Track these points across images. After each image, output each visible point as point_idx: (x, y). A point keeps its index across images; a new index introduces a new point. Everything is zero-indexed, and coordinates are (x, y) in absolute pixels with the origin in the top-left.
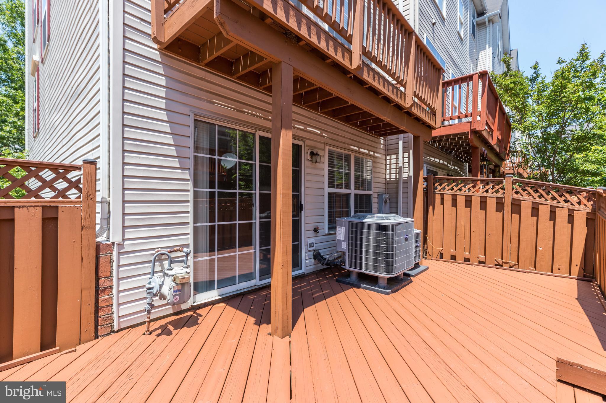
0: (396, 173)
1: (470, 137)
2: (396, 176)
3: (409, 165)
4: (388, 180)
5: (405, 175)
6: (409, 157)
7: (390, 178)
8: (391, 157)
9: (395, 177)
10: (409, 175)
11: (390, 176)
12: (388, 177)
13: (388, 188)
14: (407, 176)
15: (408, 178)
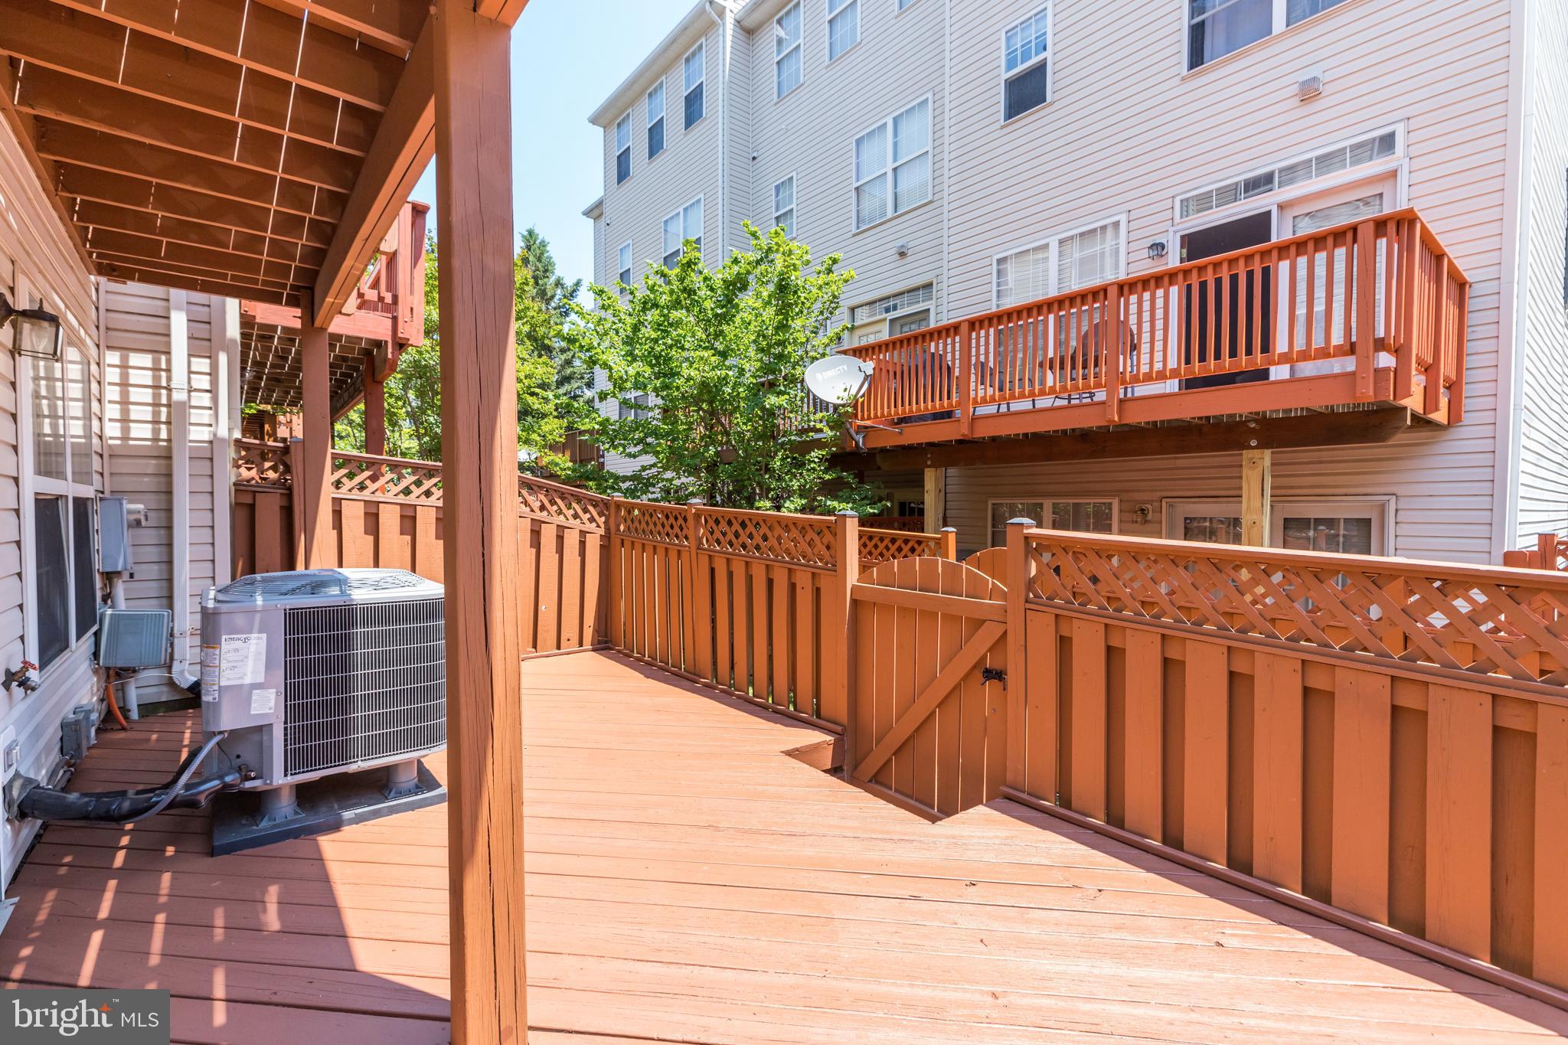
0: (156, 422)
1: (393, 356)
2: (156, 432)
3: (215, 400)
4: (111, 442)
5: (199, 434)
6: (213, 374)
7: (125, 438)
8: (124, 359)
9: (149, 436)
10: (215, 435)
11: (126, 430)
12: (113, 430)
13: (111, 474)
14: (206, 437)
15: (211, 442)
